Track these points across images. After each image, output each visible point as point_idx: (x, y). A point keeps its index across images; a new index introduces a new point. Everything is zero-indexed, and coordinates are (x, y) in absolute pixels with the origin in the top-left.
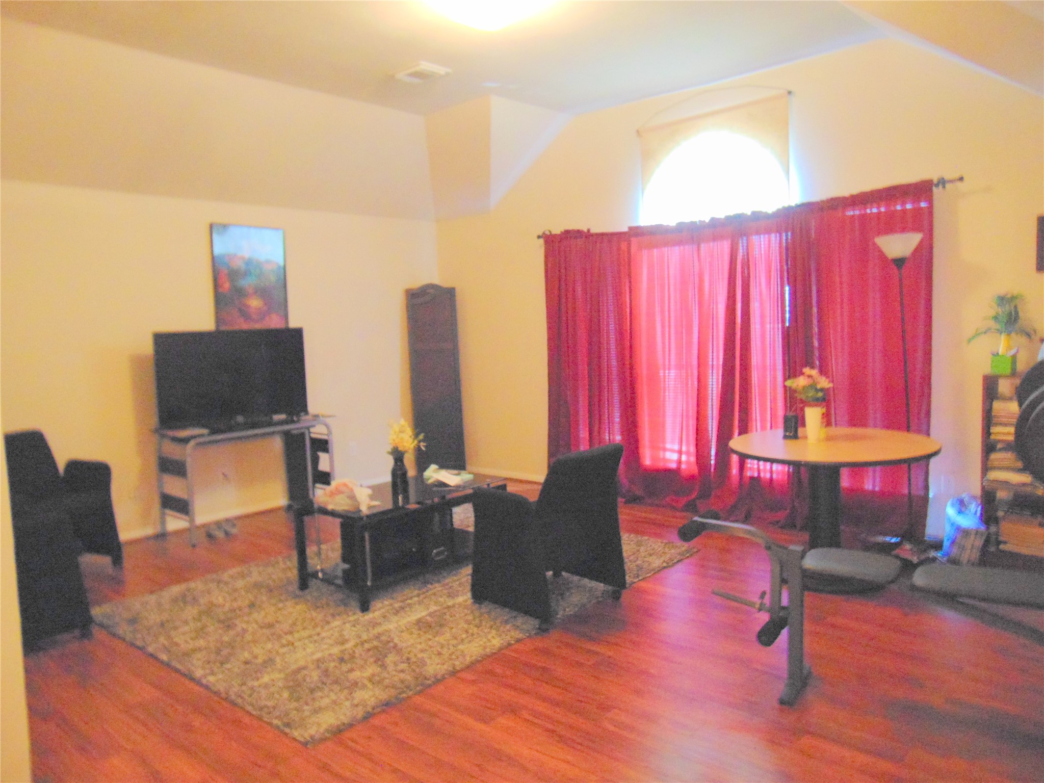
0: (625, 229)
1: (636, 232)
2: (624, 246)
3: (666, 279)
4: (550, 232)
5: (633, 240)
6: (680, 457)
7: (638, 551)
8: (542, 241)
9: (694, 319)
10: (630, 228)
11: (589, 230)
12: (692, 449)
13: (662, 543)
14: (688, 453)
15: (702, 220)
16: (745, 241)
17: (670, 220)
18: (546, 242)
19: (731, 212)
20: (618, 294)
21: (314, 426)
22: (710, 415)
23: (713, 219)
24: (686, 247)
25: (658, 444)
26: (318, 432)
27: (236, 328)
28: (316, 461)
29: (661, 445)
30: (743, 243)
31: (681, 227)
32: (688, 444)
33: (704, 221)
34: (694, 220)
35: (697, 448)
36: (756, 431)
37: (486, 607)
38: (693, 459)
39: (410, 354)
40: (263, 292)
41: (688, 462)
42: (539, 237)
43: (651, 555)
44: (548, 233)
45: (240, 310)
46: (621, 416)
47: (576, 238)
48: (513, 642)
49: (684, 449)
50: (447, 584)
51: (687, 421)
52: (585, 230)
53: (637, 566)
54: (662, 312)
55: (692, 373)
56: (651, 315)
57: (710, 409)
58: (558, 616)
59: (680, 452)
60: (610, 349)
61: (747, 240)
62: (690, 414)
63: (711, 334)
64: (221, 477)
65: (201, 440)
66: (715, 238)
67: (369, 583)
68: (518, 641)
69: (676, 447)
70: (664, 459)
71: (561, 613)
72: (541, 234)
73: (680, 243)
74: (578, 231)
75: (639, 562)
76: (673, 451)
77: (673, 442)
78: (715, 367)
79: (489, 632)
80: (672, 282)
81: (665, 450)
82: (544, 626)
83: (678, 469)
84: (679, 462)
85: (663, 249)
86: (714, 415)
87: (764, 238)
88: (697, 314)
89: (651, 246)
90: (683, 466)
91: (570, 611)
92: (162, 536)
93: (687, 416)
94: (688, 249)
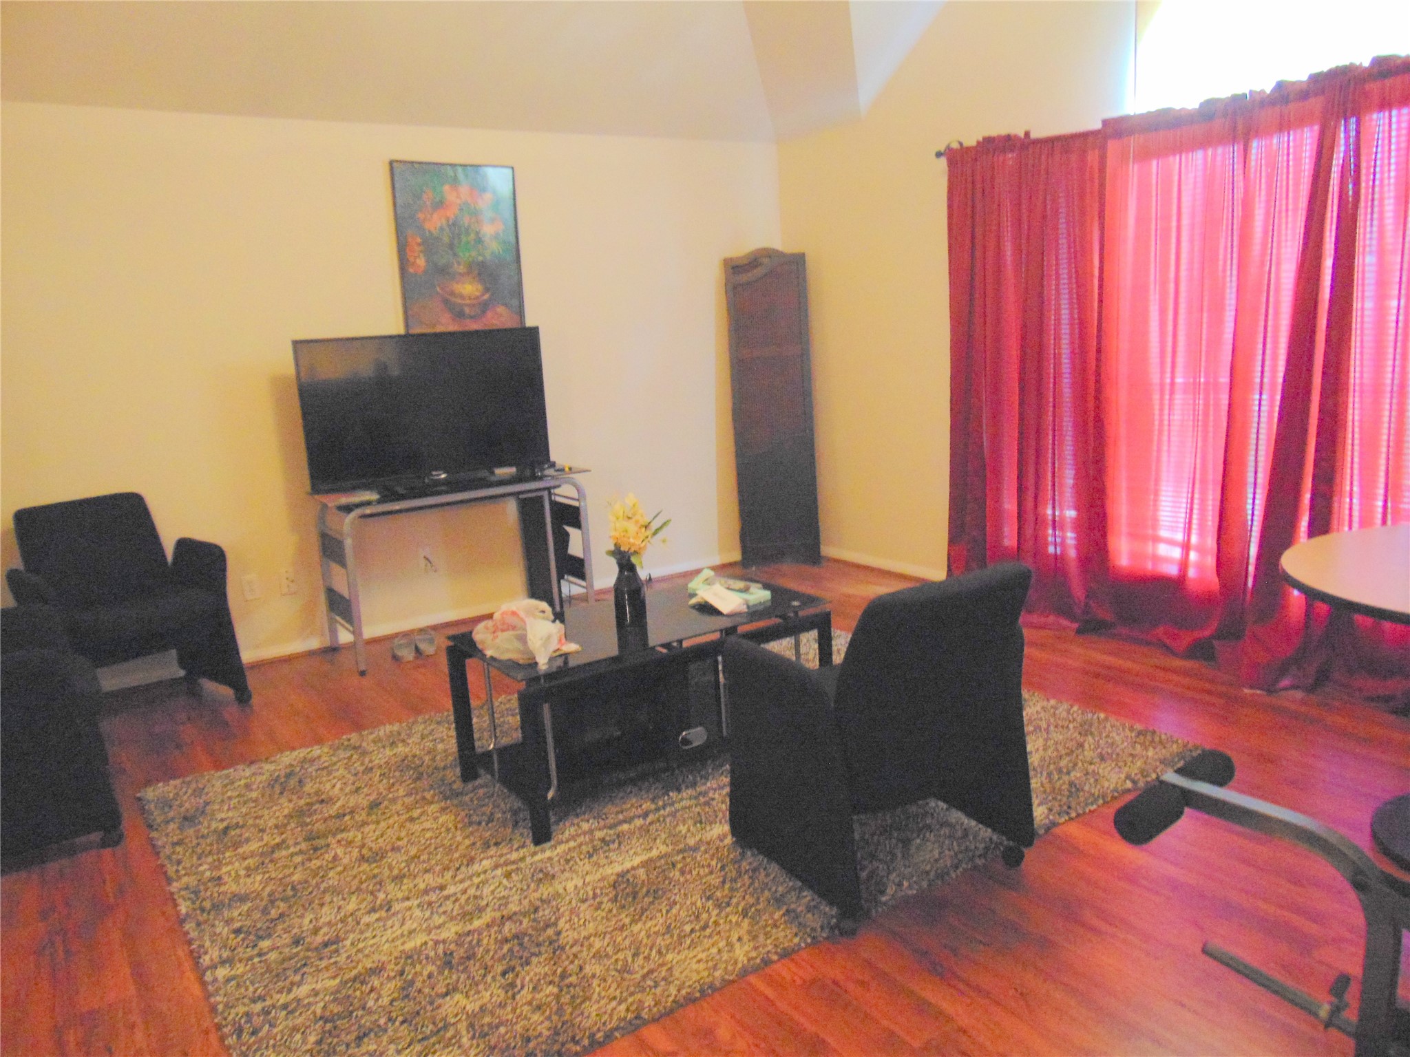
0: (1098, 126)
1: (1116, 129)
2: (1092, 157)
3: (1174, 218)
4: (961, 144)
5: (1112, 146)
6: (1187, 555)
7: (1081, 745)
8: (943, 162)
9: (1228, 296)
10: (1105, 123)
11: (1027, 134)
12: (1211, 542)
13: (1131, 729)
14: (1201, 550)
15: (1258, 89)
16: (1352, 126)
17: (1188, 99)
18: (952, 163)
19: (1325, 63)
20: (1079, 254)
21: (559, 486)
22: (1251, 479)
23: (1280, 85)
24: (1220, 150)
25: (1144, 530)
26: (565, 493)
27: (440, 329)
28: (562, 540)
29: (1150, 532)
30: (1346, 131)
31: (1209, 111)
32: (1201, 534)
33: (1263, 92)
34: (1239, 92)
35: (1218, 544)
36: (1350, 528)
37: (751, 859)
38: (1211, 561)
39: (732, 366)
40: (484, 272)
41: (1200, 567)
42: (939, 155)
43: (1102, 758)
44: (955, 146)
45: (446, 302)
46: (1076, 478)
47: (1004, 150)
48: (775, 958)
49: (1194, 539)
50: (704, 794)
51: (1203, 492)
52: (1022, 135)
53: (1071, 784)
54: (1164, 284)
55: (1217, 401)
56: (1140, 290)
57: (1251, 469)
58: (884, 899)
59: (1186, 547)
60: (1060, 354)
61: (1358, 123)
62: (1210, 477)
63: (1262, 323)
64: (423, 562)
65: (368, 511)
66: (1284, 126)
67: (550, 795)
68: (786, 954)
69: (1179, 537)
70: (1156, 559)
71: (890, 890)
72: (942, 149)
73: (1204, 142)
74: (1008, 138)
75: (1076, 774)
76: (1171, 542)
77: (1173, 529)
78: (1266, 387)
79: (738, 924)
80: (1185, 221)
81: (1157, 539)
82: (848, 924)
83: (1181, 580)
84: (1184, 565)
85: (1171, 159)
86: (1259, 481)
87: (1399, 116)
88: (1234, 284)
89: (1144, 155)
90: (1191, 573)
91: (909, 889)
92: (333, 650)
93: (1204, 481)
94: (1225, 155)
